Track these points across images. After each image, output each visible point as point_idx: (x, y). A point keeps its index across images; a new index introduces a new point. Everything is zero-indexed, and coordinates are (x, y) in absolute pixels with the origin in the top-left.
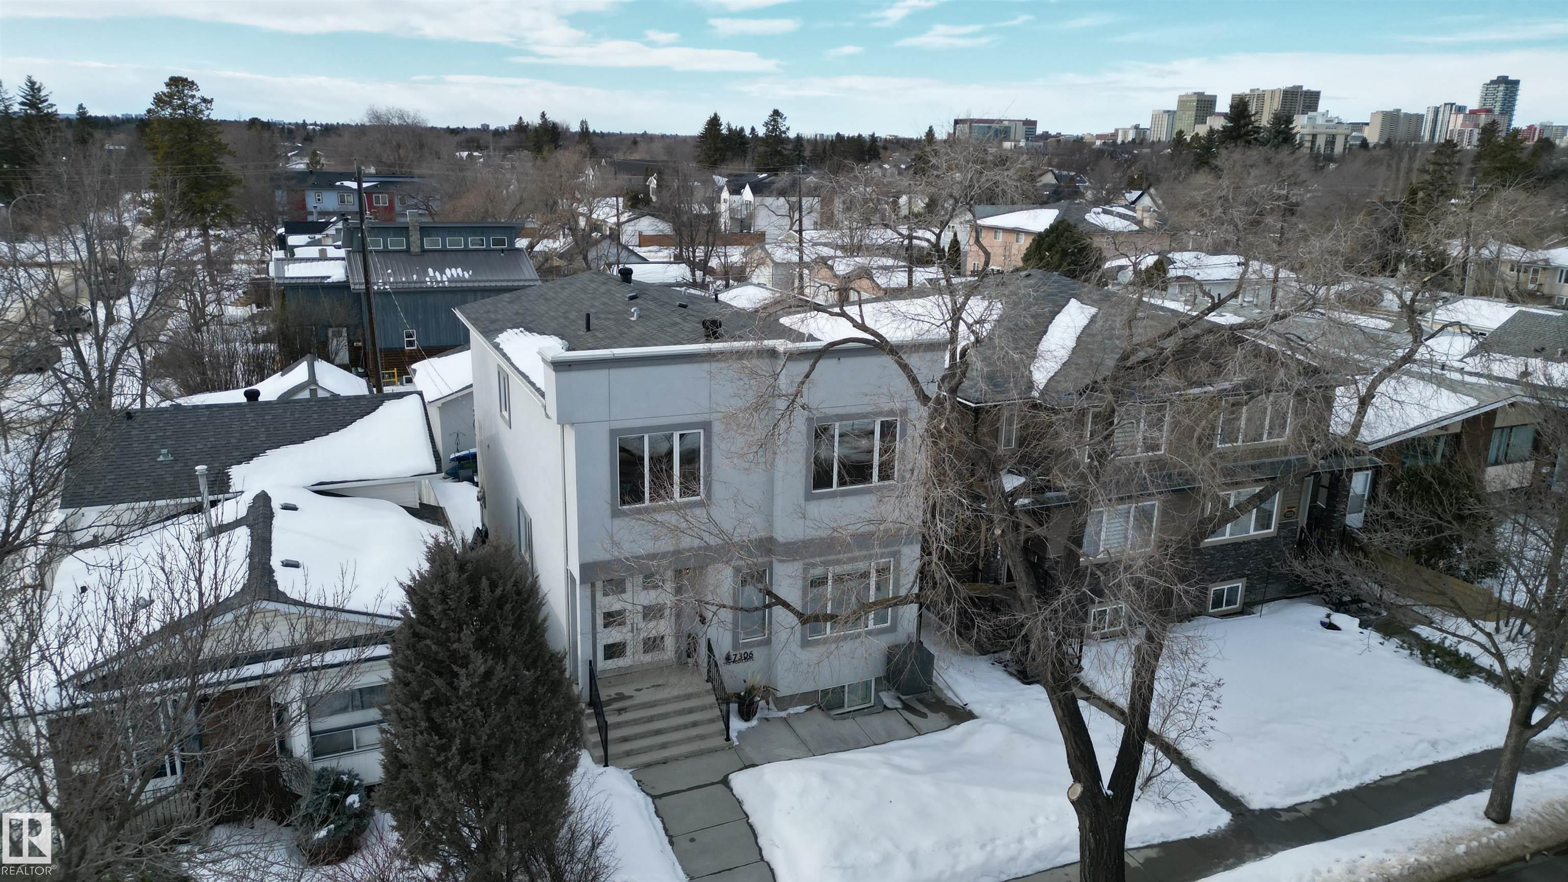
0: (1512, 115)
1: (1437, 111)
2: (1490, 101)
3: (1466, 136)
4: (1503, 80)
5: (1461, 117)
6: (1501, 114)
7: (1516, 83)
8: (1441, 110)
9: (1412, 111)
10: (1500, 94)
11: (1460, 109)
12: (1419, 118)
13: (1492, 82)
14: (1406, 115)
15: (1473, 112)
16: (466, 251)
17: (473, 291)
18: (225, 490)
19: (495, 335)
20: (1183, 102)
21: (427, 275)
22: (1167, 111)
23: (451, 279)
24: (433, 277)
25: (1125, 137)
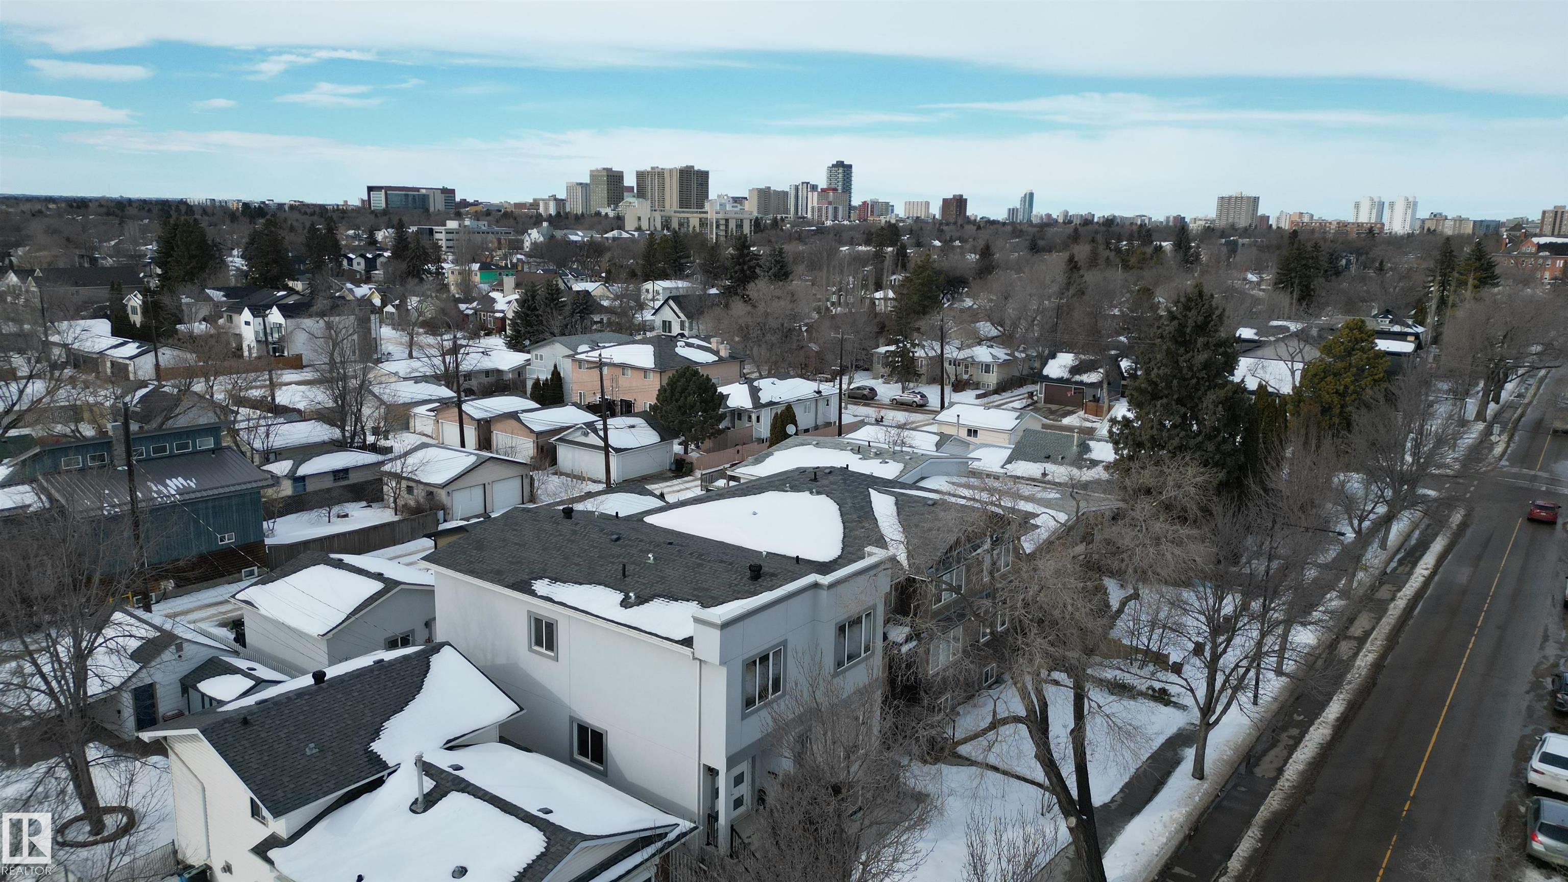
0: (850, 193)
1: (797, 189)
2: (833, 181)
3: (824, 211)
4: (840, 164)
5: (816, 194)
6: (843, 192)
7: (850, 166)
8: (800, 187)
9: (779, 189)
10: (840, 176)
11: (814, 188)
12: (785, 194)
13: (833, 166)
14: (775, 191)
15: (823, 190)
16: (172, 456)
17: (205, 501)
18: (385, 766)
19: (525, 588)
20: (594, 175)
21: (151, 490)
22: (581, 184)
23: (179, 491)
24: (159, 492)
25: (546, 208)
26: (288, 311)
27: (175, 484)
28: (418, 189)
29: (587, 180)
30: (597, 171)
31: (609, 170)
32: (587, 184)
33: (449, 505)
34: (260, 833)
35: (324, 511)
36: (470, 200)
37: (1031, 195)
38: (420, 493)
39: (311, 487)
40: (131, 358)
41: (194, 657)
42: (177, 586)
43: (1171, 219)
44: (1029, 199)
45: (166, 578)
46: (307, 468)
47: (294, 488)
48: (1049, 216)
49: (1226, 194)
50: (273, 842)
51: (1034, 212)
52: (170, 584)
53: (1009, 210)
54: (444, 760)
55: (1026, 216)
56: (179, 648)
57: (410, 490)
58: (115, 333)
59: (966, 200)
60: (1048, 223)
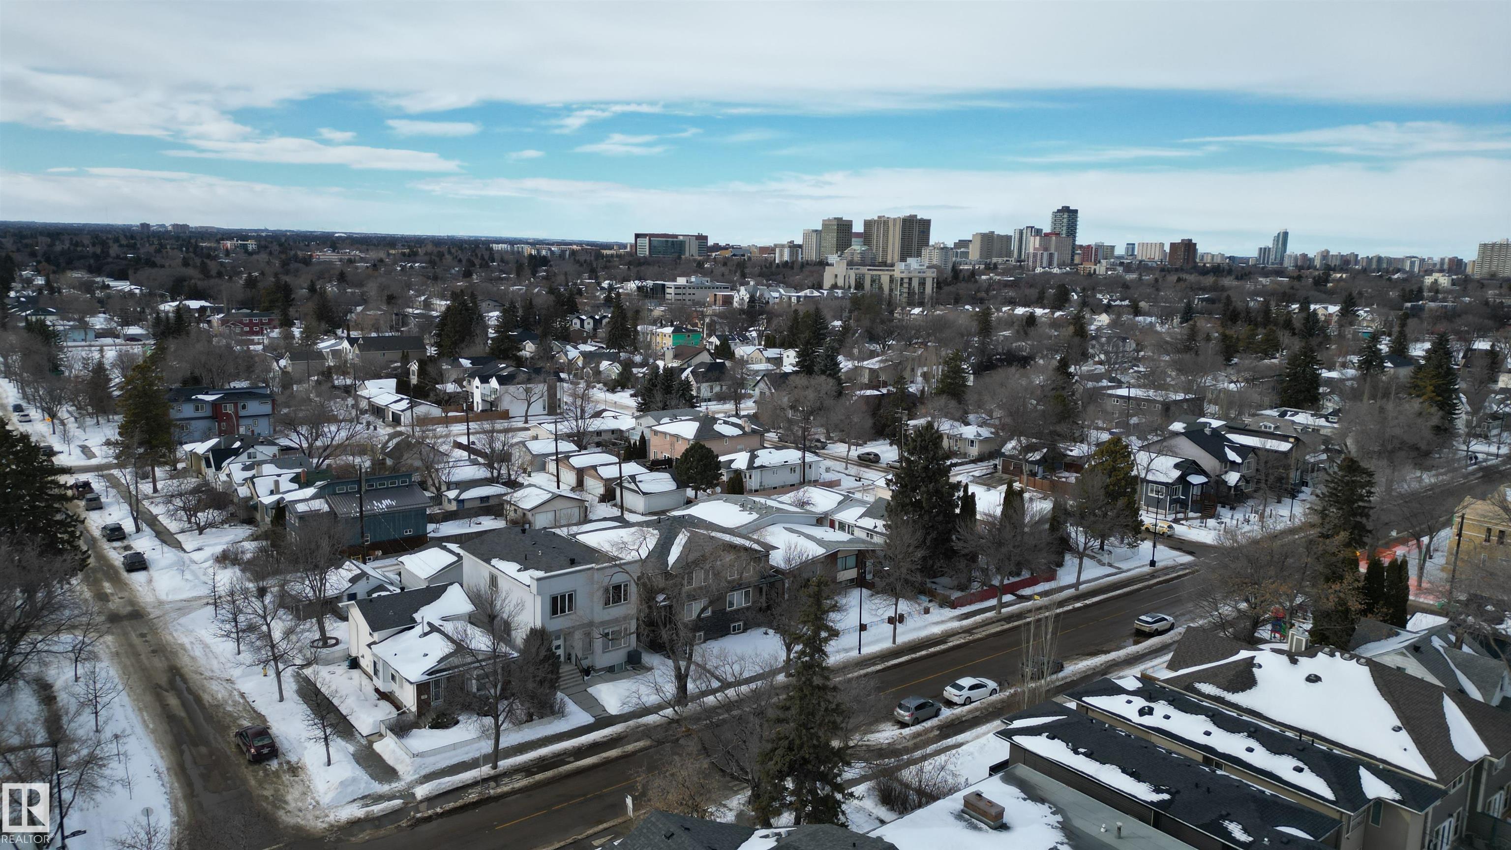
0: (1075, 237)
1: (1021, 232)
2: (1058, 226)
4: (1066, 209)
5: (1038, 238)
6: (1068, 234)
7: (1076, 211)
8: (1025, 231)
9: (1002, 233)
10: (1065, 220)
11: (1038, 232)
12: (1008, 238)
13: (1059, 211)
14: (998, 235)
15: (1046, 235)
16: (387, 488)
17: (399, 512)
18: (416, 622)
19: (488, 561)
20: (826, 224)
21: (374, 505)
22: (816, 231)
23: (387, 507)
24: (378, 506)
25: (782, 255)
26: (502, 381)
27: (386, 502)
28: (676, 236)
29: (820, 228)
30: (829, 220)
31: (839, 220)
32: (821, 231)
33: (532, 521)
34: (371, 640)
35: (467, 520)
36: (722, 243)
37: (1286, 234)
38: (519, 512)
39: (467, 505)
40: (403, 411)
41: (373, 583)
42: (383, 554)
43: (1447, 260)
44: (1283, 238)
45: (378, 549)
46: (466, 495)
47: (458, 506)
48: (1304, 256)
49: (1489, 240)
50: (374, 643)
51: (1288, 252)
52: (380, 553)
53: (1261, 249)
54: (437, 623)
55: (1279, 256)
56: (368, 579)
57: (515, 510)
58: (399, 390)
59: (1195, 244)
60: (1304, 263)
